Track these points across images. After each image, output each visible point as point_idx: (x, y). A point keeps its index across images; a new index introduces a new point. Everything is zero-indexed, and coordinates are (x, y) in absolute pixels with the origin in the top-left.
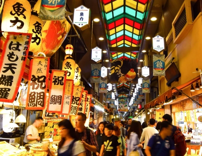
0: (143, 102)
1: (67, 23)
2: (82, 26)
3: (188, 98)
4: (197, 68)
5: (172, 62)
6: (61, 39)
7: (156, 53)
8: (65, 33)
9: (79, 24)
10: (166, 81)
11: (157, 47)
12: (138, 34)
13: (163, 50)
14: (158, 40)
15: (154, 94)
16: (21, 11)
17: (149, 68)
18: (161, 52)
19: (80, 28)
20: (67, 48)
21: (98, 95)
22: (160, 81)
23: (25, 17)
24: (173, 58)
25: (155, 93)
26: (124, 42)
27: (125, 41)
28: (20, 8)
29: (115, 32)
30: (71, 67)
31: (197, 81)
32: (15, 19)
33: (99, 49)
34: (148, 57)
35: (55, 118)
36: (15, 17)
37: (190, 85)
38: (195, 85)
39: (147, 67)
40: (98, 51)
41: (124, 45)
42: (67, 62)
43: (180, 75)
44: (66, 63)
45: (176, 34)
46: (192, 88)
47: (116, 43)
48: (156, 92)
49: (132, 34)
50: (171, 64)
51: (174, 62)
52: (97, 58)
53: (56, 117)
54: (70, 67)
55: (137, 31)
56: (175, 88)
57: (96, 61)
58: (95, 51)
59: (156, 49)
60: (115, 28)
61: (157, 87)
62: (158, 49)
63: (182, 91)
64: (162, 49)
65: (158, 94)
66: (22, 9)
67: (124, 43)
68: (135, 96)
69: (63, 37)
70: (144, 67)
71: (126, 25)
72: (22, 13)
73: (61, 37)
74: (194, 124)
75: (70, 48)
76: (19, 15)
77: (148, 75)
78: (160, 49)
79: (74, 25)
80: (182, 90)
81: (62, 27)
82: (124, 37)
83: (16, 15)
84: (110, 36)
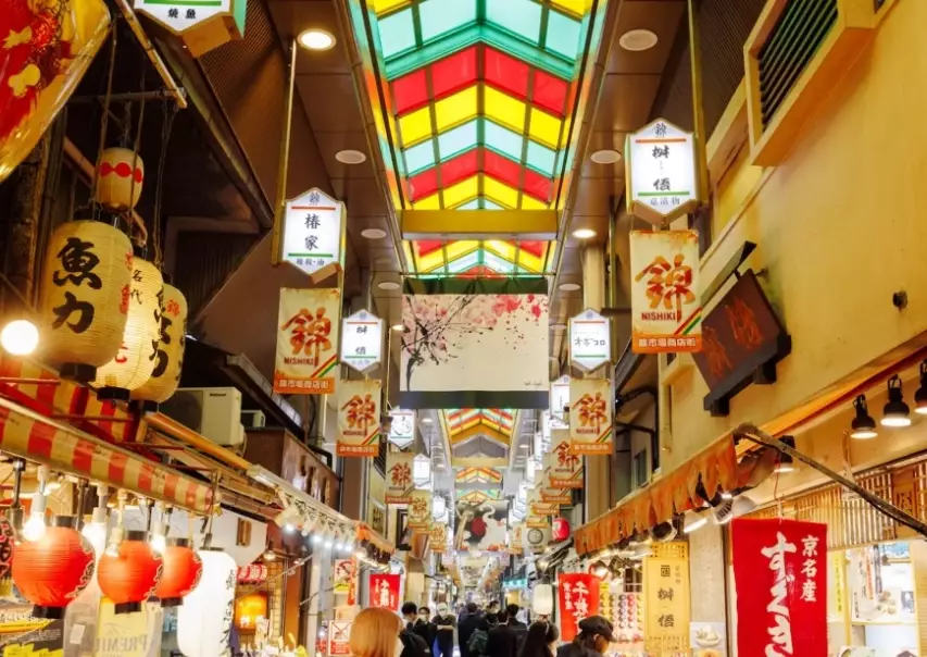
0: (579, 507)
2: (191, 22)
3: (829, 479)
4: (897, 291)
5: (742, 270)
7: (646, 223)
9: (173, 13)
10: (700, 388)
11: (653, 190)
12: (555, 142)
13: (691, 203)
14: (661, 146)
15: (634, 463)
17: (607, 320)
18: (675, 215)
19: (179, 39)
21: (334, 469)
22: (669, 388)
24: (749, 248)
25: (641, 457)
26: (481, 184)
27: (489, 182)
29: (429, 129)
30: (94, 271)
31: (895, 378)
33: (325, 200)
34: (607, 264)
35: (13, 605)
37: (849, 405)
38: (877, 398)
39: (597, 317)
40: (317, 213)
41: (481, 207)
42: (74, 242)
43: (784, 345)
44: (66, 249)
45: (764, 110)
46: (863, 420)
47: (439, 190)
48: (644, 452)
49: (520, 140)
50: (733, 280)
51: (750, 271)
52: (314, 251)
53: (16, 600)
54: (86, 274)
55: (546, 126)
56: (756, 431)
57: (309, 270)
58: (304, 214)
59: (646, 201)
60: (430, 103)
61: (650, 425)
62: (659, 199)
63: (790, 441)
64: (683, 200)
65: (655, 465)
67: (481, 195)
68: (537, 472)
69: (49, 74)
70: (582, 317)
71: (489, 91)
74: (852, 630)
77: (600, 361)
78: (670, 198)
79: (140, 15)
80: (794, 433)
82: (481, 162)
84: (402, 149)
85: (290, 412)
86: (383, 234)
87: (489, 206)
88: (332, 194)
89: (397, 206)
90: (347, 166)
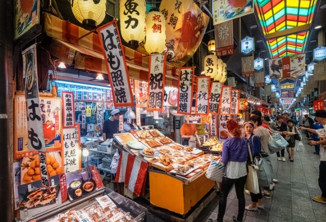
1: (204, 15)
6: (199, 35)
8: (203, 27)
12: (308, 7)
16: (133, 7)
20: (210, 44)
23: (138, 14)
26: (286, 23)
27: (288, 22)
28: (132, 4)
29: (272, 15)
30: (212, 63)
32: (128, 19)
33: (249, 38)
36: (128, 16)
40: (248, 41)
41: (286, 28)
42: (209, 59)
47: (275, 27)
52: (248, 49)
57: (247, 53)
58: (245, 42)
60: (272, 8)
66: (133, 5)
67: (286, 25)
69: (201, 32)
70: (318, 48)
72: (134, 10)
73: (199, 33)
75: (213, 44)
76: (131, 13)
77: (324, 58)
81: (198, 22)
82: (286, 17)
83: (129, 14)
84: (265, 21)
85: (244, 80)
86: (261, 41)
87: (288, 27)
88: (250, 36)
89: (265, 33)
90: (253, 29)
